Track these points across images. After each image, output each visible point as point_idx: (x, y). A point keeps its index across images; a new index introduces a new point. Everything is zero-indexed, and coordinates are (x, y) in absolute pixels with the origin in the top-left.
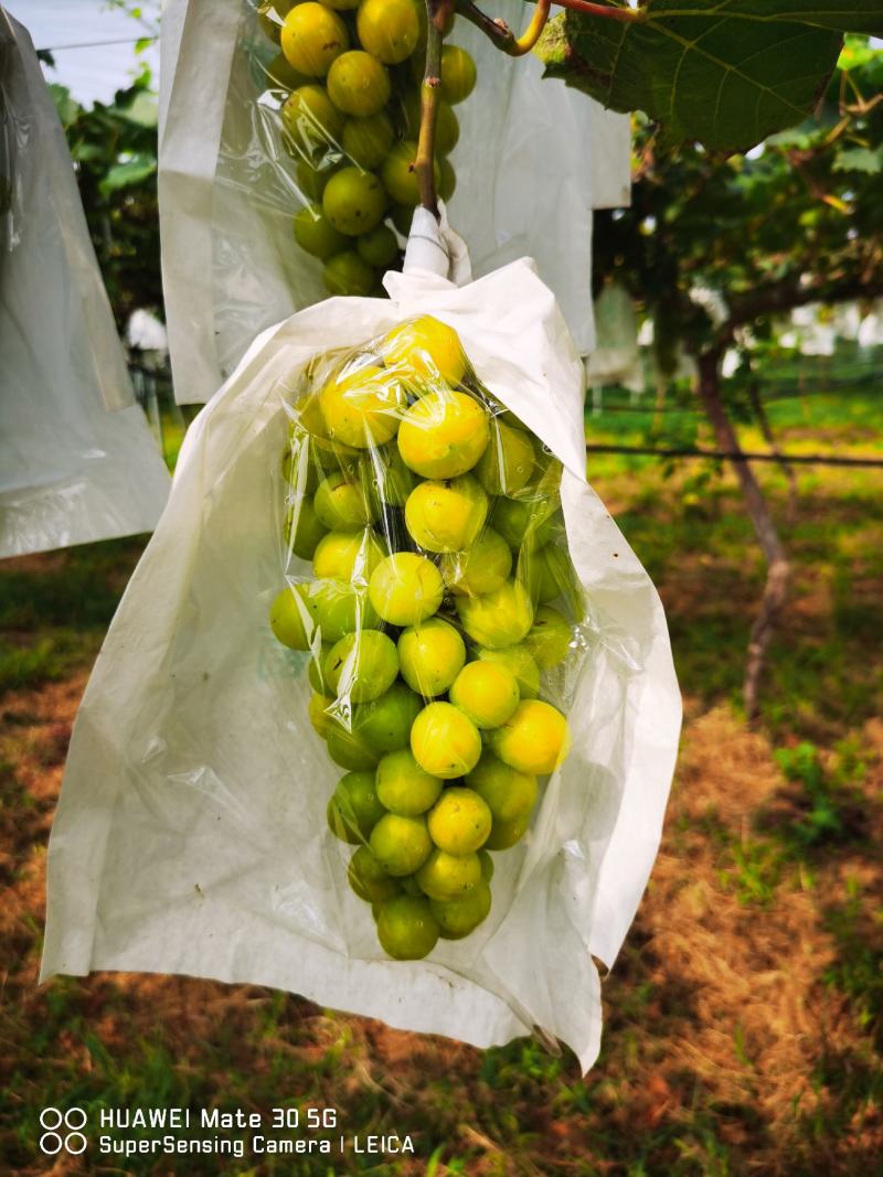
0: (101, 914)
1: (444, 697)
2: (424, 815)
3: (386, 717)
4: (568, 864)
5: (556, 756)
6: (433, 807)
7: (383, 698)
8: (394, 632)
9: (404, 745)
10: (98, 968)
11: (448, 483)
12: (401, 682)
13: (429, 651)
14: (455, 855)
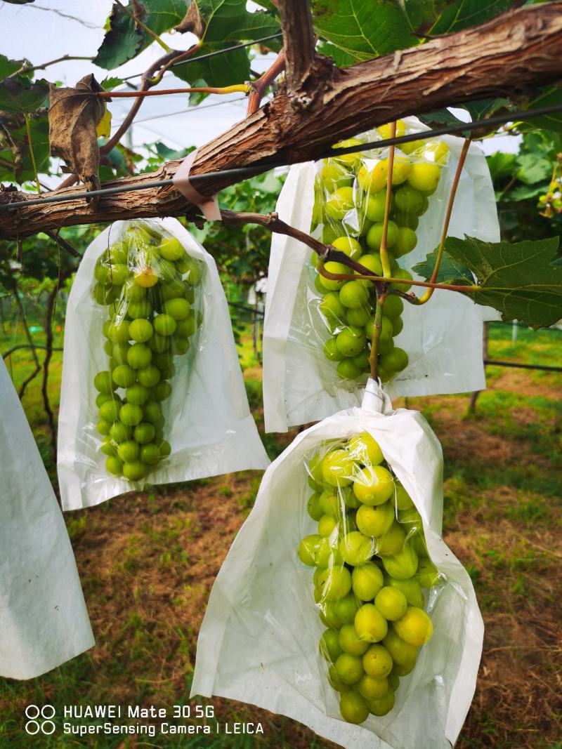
0: (218, 670)
1: (372, 602)
2: (361, 657)
3: (344, 608)
4: (437, 687)
5: (424, 639)
6: (365, 653)
7: (343, 600)
8: (350, 568)
9: (351, 622)
10: (216, 695)
11: (375, 508)
12: (351, 592)
13: (366, 580)
14: (374, 677)
